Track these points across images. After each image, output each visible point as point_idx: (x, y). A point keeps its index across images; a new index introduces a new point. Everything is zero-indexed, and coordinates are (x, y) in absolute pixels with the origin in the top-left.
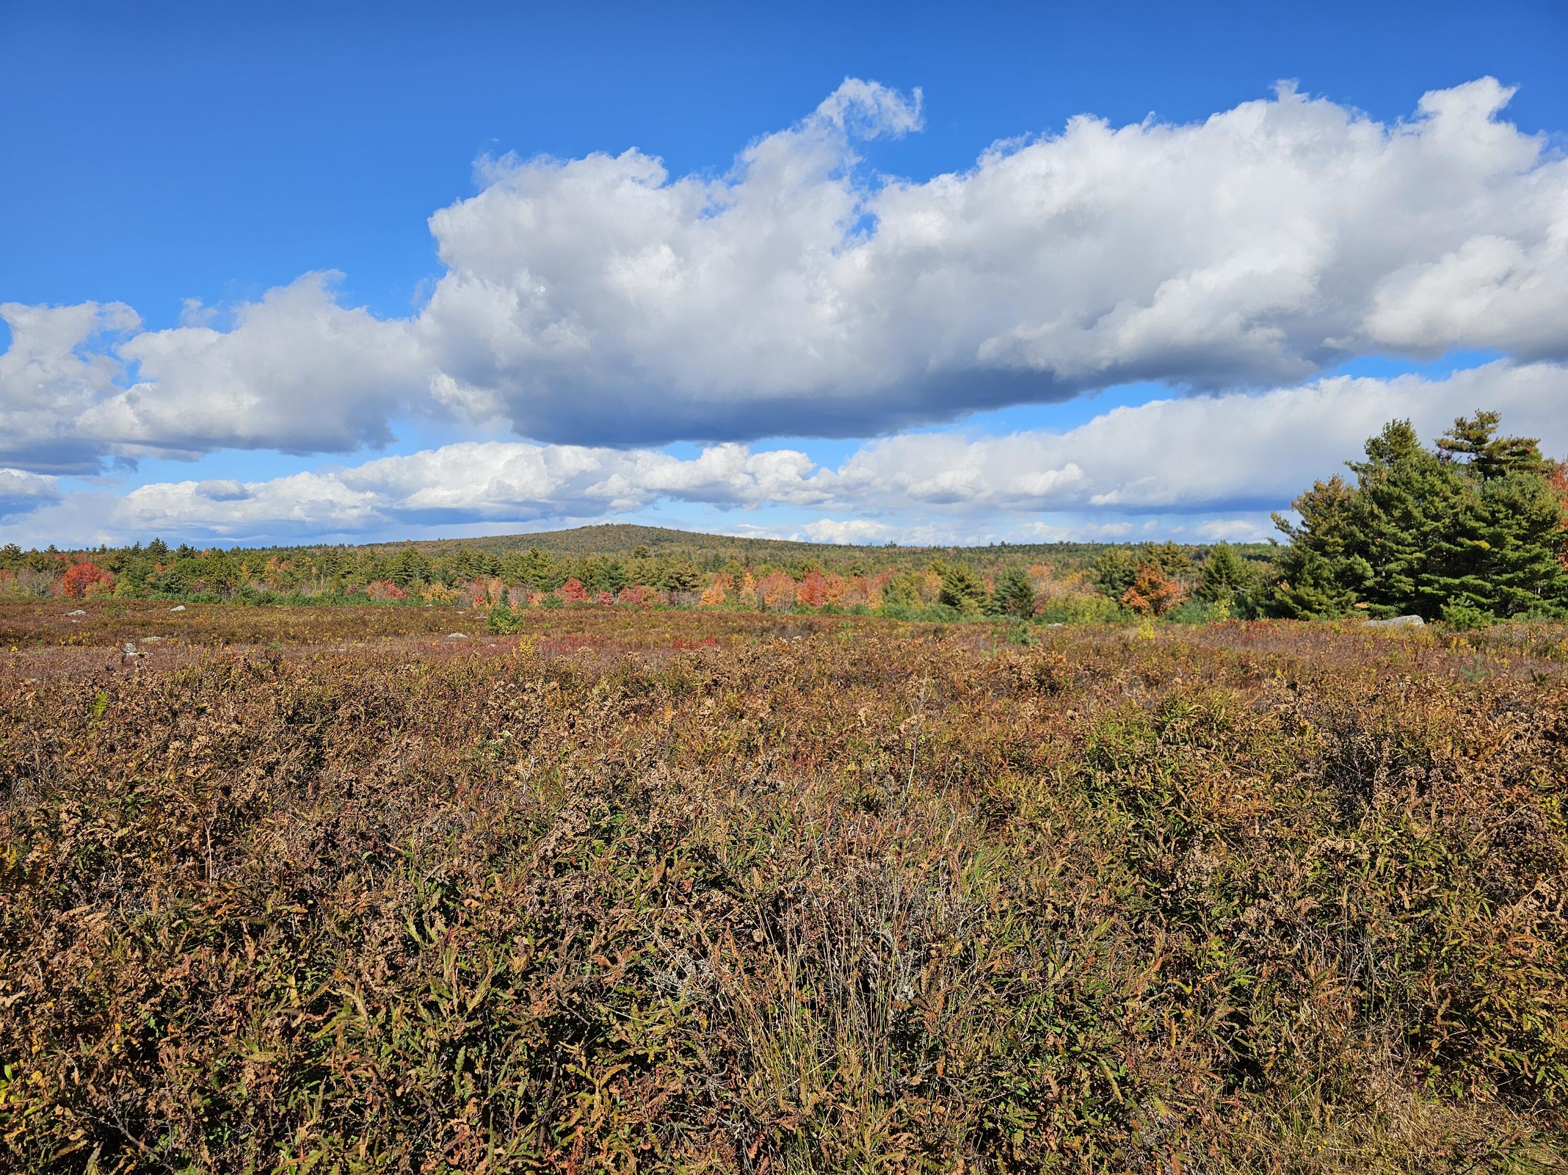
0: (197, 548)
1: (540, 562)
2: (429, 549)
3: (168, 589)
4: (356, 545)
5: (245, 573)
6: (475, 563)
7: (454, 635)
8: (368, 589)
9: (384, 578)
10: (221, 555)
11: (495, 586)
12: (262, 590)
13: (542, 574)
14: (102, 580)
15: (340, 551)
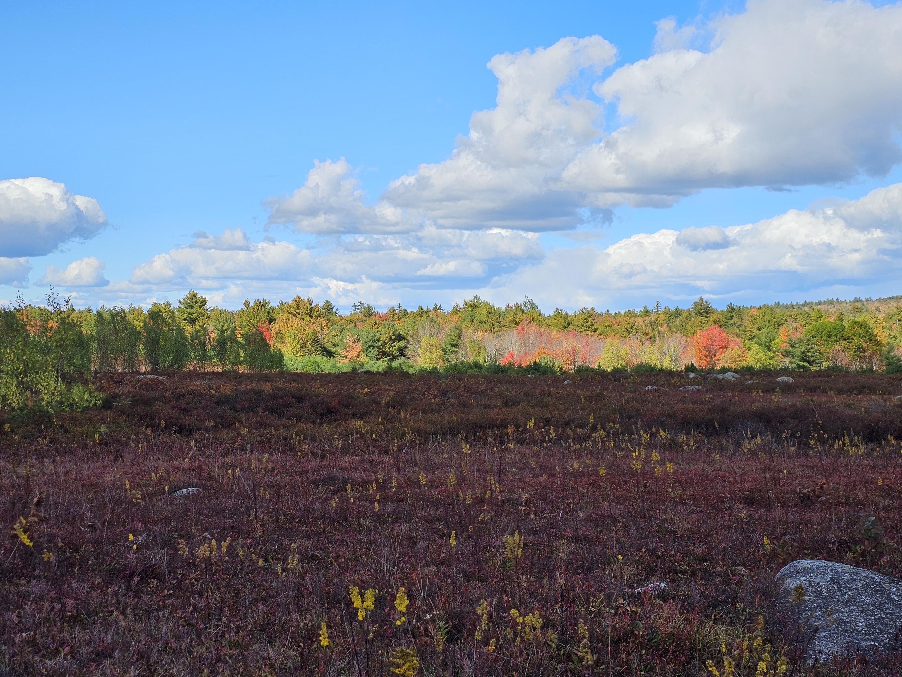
14: (733, 347)
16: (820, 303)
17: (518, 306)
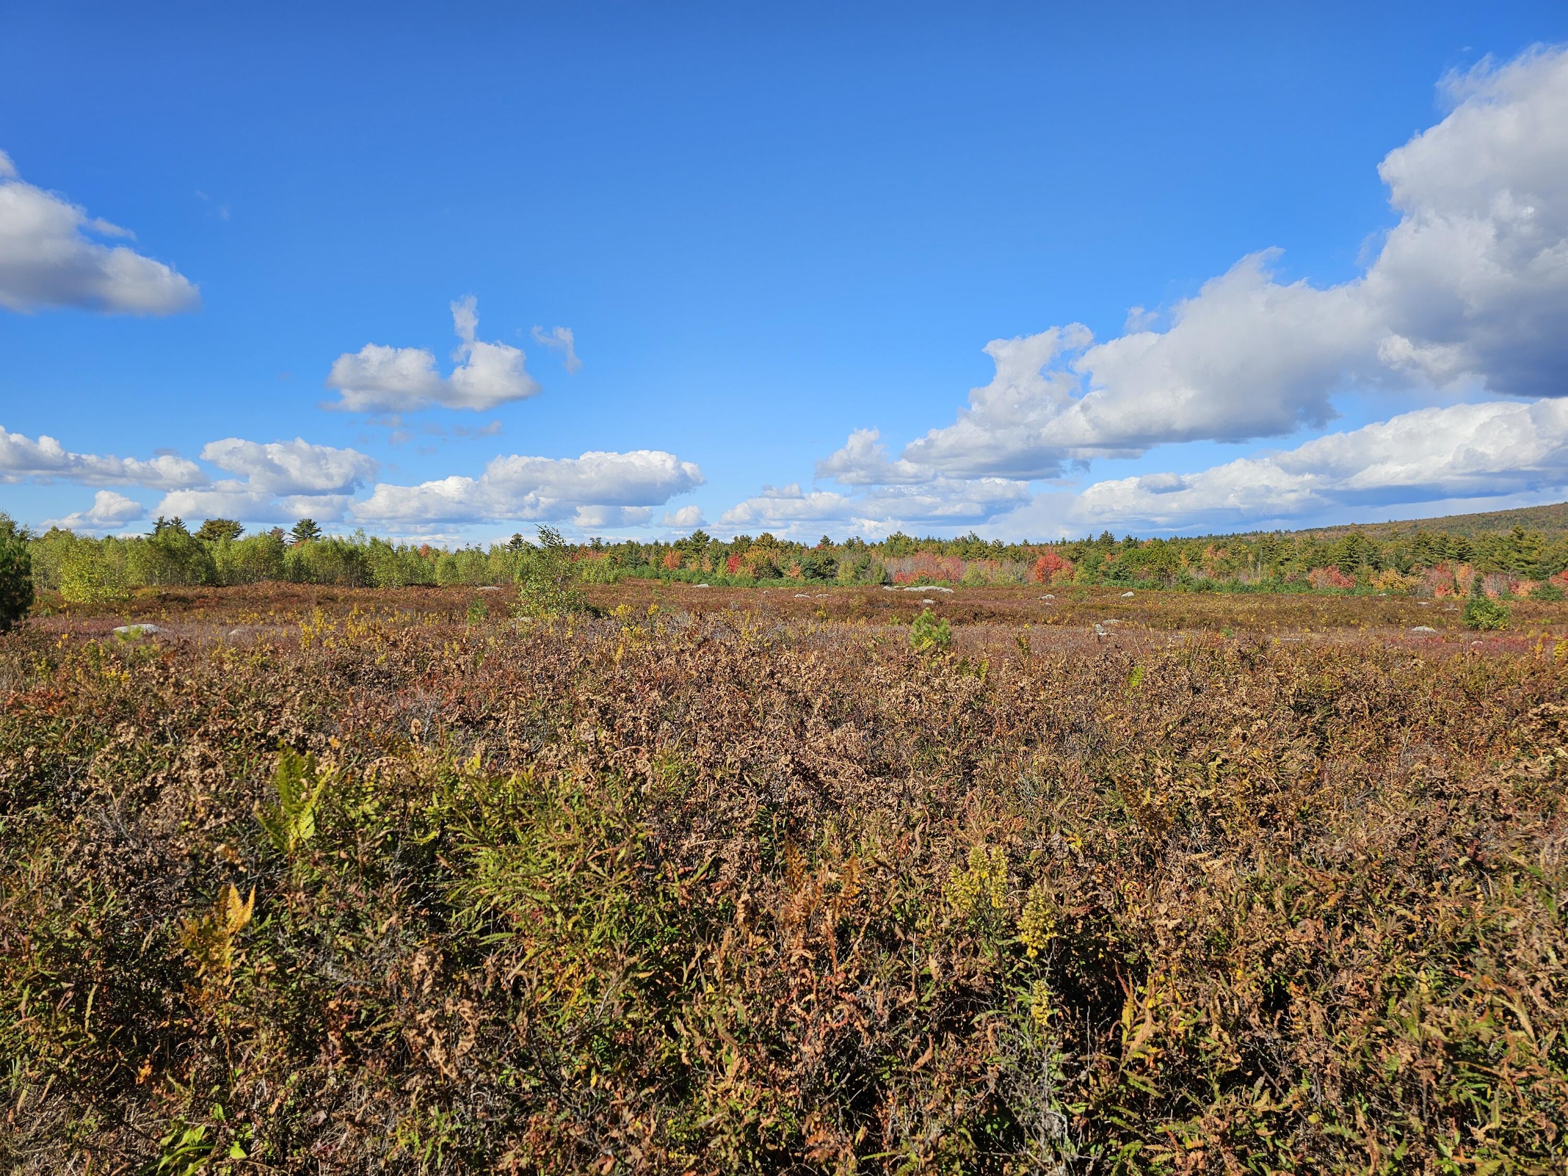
0: (1140, 539)
1: (1525, 543)
2: (1377, 533)
3: (1117, 576)
4: (1293, 531)
5: (1184, 562)
6: (1436, 547)
7: (1421, 628)
8: (1309, 577)
9: (1325, 565)
10: (1161, 544)
11: (1463, 573)
12: (1202, 577)
13: (1529, 558)
14: (1064, 568)
15: (1276, 537)
16: (1245, 535)
17: (963, 539)
